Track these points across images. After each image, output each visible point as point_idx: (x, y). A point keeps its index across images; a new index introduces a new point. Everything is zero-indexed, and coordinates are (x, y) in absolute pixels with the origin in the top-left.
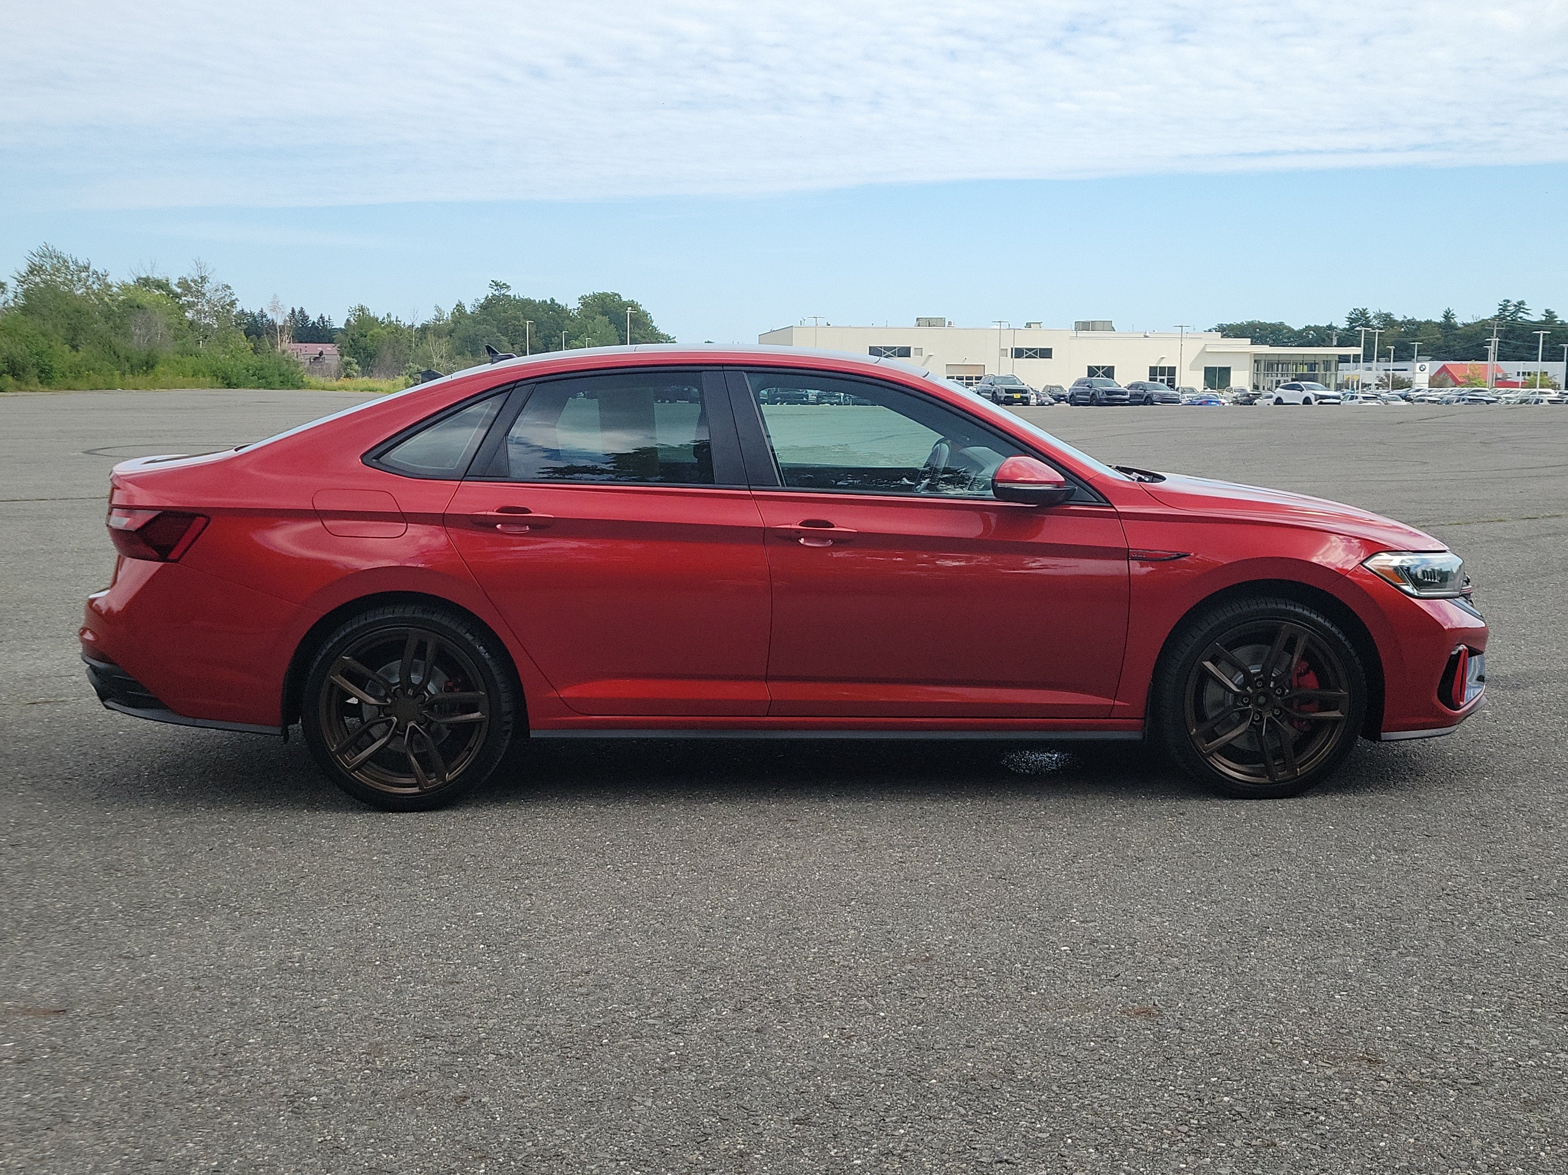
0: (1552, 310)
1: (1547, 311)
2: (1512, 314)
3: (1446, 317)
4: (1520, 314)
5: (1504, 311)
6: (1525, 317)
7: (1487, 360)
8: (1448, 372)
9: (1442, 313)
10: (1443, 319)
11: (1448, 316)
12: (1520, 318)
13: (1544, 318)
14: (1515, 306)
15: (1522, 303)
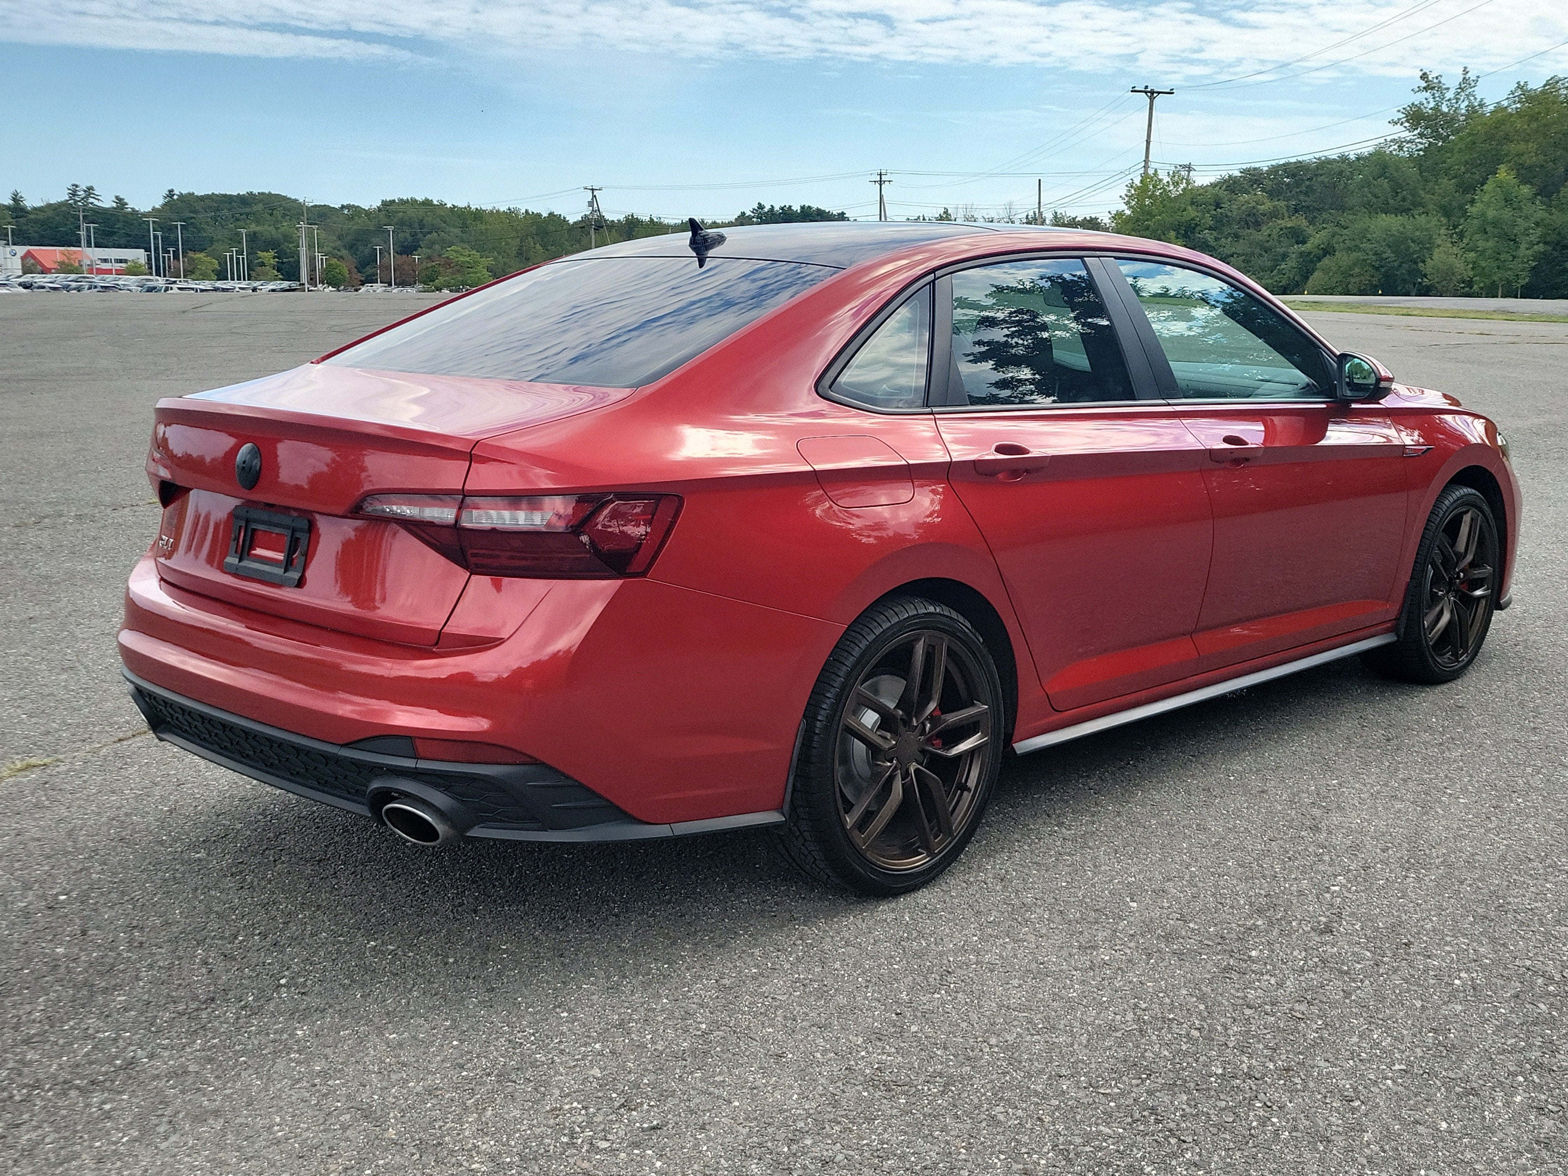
0: (121, 197)
1: (117, 197)
2: (83, 199)
3: (14, 199)
4: (91, 200)
5: (74, 195)
6: (96, 202)
7: (80, 246)
8: (34, 258)
9: (10, 196)
10: (11, 202)
11: (16, 198)
12: (92, 203)
13: (114, 205)
14: (85, 191)
15: (91, 188)
